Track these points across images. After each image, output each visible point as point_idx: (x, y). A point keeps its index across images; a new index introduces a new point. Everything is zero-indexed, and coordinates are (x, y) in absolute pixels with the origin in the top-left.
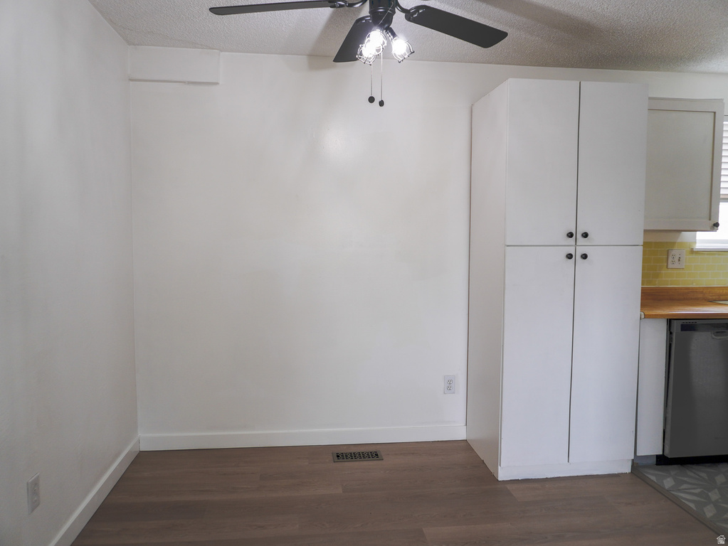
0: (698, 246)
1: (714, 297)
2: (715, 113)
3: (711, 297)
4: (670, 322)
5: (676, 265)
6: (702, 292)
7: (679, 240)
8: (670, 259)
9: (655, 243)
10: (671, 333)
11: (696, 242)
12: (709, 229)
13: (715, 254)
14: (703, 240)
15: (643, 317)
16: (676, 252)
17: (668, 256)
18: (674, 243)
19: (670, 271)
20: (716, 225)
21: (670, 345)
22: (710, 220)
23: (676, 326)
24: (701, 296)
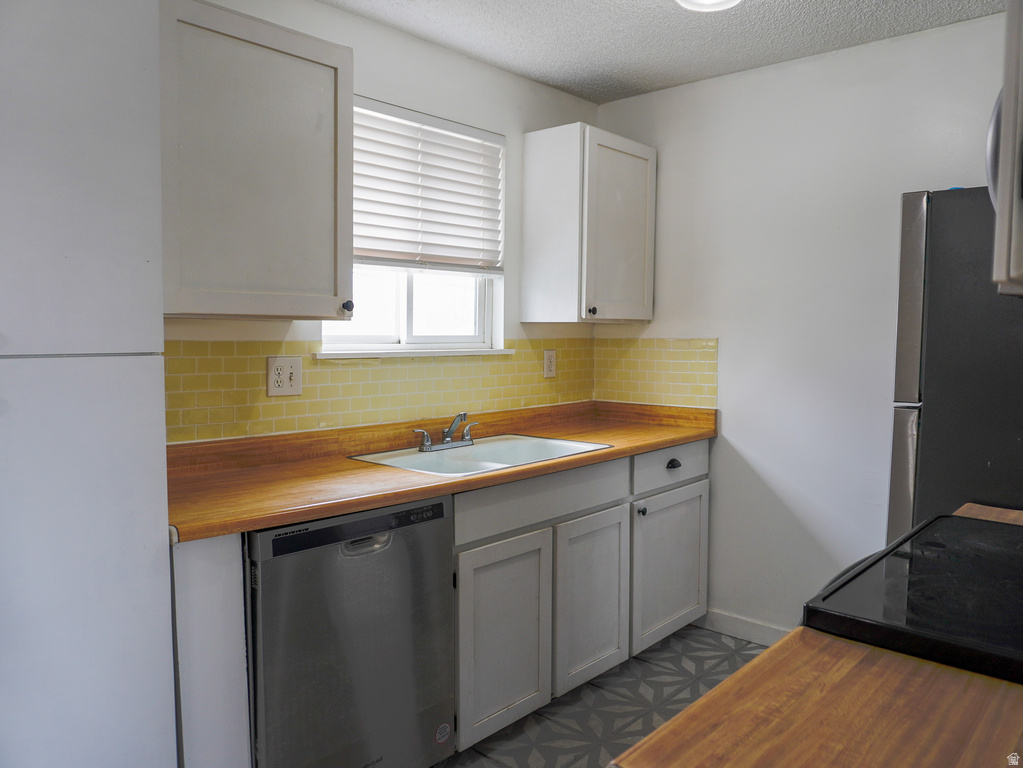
0: (327, 349)
1: (359, 448)
2: (336, 69)
3: (352, 449)
4: (248, 539)
5: (286, 389)
6: (337, 441)
7: (288, 338)
8: (273, 377)
9: (238, 343)
10: (253, 564)
11: (321, 341)
12: (335, 315)
13: (358, 364)
14: (334, 336)
15: (175, 539)
16: (282, 362)
17: (267, 370)
18: (278, 344)
19: (273, 402)
20: (348, 306)
21: (254, 592)
22: (336, 295)
23: (263, 546)
24: (334, 447)
